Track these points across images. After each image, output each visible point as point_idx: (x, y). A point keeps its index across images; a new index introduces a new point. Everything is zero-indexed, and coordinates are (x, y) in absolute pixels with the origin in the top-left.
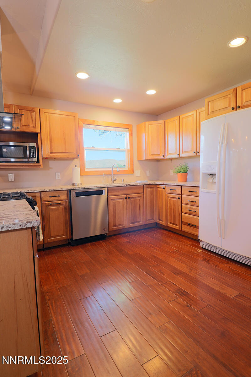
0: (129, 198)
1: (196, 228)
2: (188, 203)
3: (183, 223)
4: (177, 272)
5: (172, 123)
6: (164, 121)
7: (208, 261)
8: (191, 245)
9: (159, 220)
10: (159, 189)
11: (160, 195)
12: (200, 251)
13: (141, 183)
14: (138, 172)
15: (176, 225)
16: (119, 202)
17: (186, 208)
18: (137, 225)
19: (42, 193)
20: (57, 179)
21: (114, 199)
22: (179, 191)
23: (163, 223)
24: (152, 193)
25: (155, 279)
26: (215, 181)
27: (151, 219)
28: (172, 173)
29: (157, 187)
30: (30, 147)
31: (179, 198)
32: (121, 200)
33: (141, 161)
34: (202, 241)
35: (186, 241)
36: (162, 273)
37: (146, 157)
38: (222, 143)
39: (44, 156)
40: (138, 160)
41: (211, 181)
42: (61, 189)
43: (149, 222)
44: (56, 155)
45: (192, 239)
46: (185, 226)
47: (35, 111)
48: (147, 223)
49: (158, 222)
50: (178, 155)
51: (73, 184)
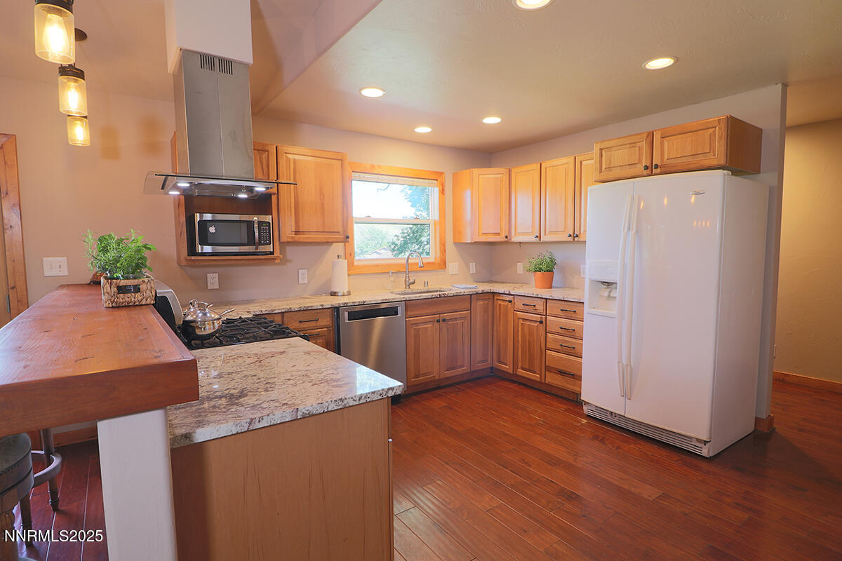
0: (444, 320)
1: (574, 378)
2: (560, 331)
3: (548, 368)
4: (554, 462)
5: (525, 174)
6: (508, 170)
7: (602, 440)
8: (566, 410)
9: (499, 361)
10: (500, 302)
11: (502, 315)
12: (584, 421)
13: (466, 290)
14: (453, 266)
15: (535, 372)
16: (426, 329)
17: (555, 340)
18: (458, 373)
19: (286, 314)
20: (300, 282)
21: (417, 324)
22: (540, 308)
23: (507, 368)
24: (486, 310)
25: (517, 474)
26: (615, 296)
27: (483, 362)
28: (520, 268)
29: (496, 298)
30: (260, 223)
31: (541, 322)
32: (429, 326)
33: (459, 245)
34: (588, 403)
35: (556, 404)
36: (527, 464)
37: (472, 238)
38: (629, 229)
39: (284, 239)
40: (454, 243)
41: (606, 294)
42: (322, 305)
43: (479, 366)
44: (306, 238)
45: (565, 398)
46: (552, 374)
47: (268, 151)
48: (476, 369)
49: (497, 367)
50: (537, 237)
51: (334, 294)
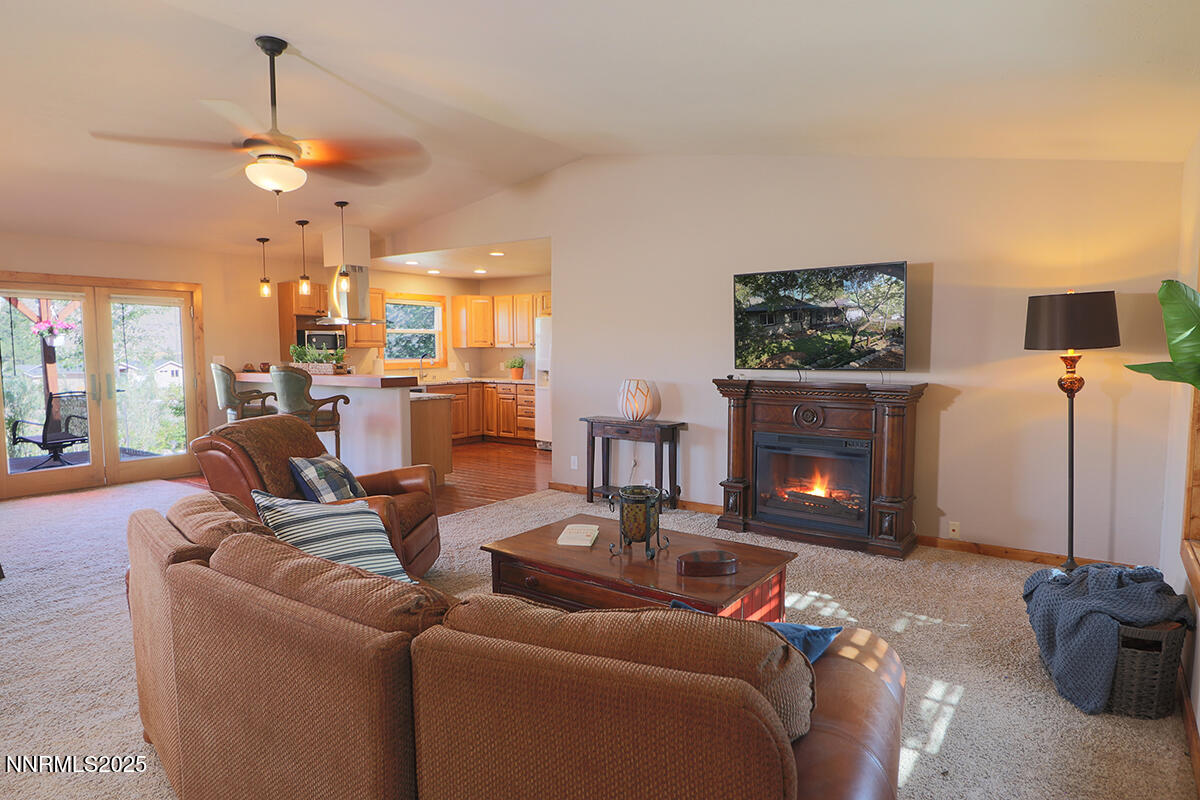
1: (532, 431)
2: (524, 403)
3: (518, 428)
5: (503, 302)
6: (491, 298)
8: (527, 449)
9: (488, 429)
10: (487, 389)
11: (489, 398)
13: (464, 381)
14: (453, 365)
15: (510, 432)
17: (522, 410)
22: (513, 391)
23: (493, 433)
24: (478, 395)
26: (548, 379)
27: (477, 430)
28: (502, 366)
29: (485, 386)
31: (513, 399)
33: (456, 349)
34: (538, 441)
37: (467, 345)
40: (453, 348)
41: (545, 378)
43: (474, 433)
45: (527, 443)
46: (520, 432)
48: (472, 435)
49: (486, 433)
50: (511, 345)
